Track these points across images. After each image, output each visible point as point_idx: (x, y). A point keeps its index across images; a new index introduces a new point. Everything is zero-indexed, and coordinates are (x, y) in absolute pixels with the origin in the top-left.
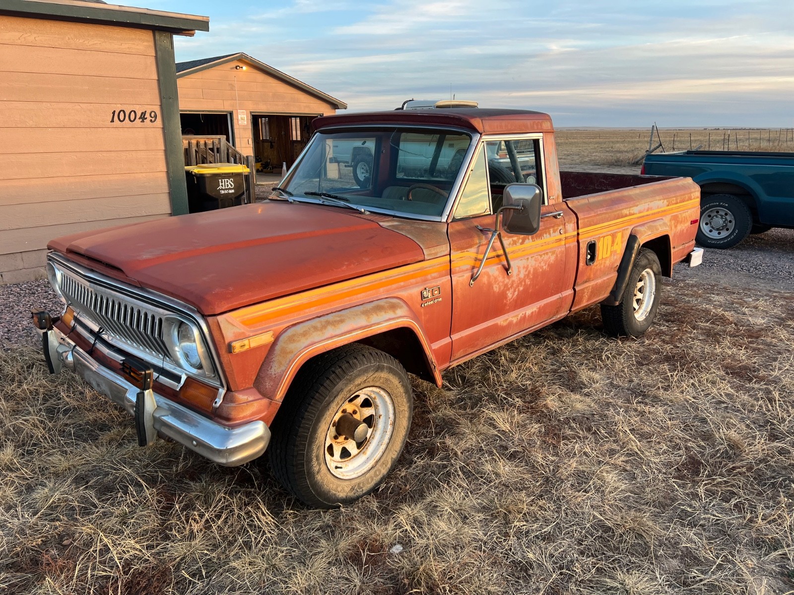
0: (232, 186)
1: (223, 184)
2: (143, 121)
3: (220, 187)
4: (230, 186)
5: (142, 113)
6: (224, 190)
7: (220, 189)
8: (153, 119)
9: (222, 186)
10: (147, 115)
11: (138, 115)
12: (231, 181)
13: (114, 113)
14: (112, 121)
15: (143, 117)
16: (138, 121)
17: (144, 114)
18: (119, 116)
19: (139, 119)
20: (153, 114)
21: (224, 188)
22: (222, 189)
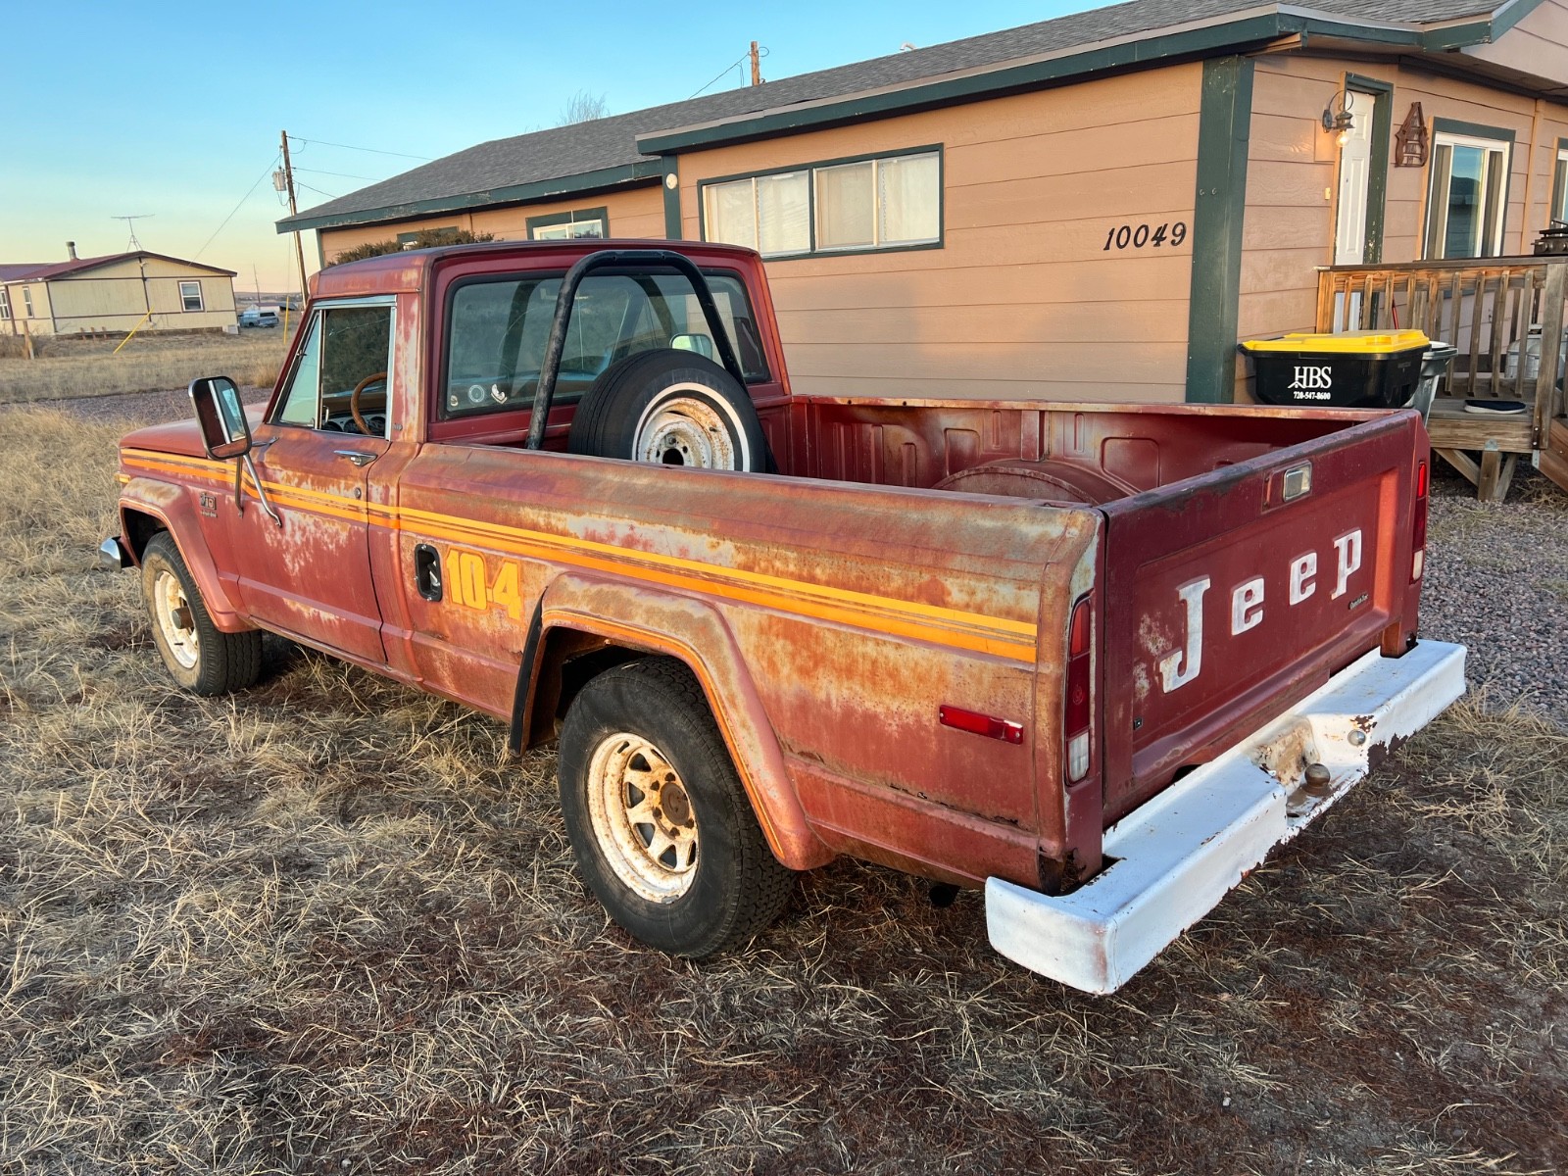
0: (1325, 383)
1: (1305, 377)
2: (1157, 245)
3: (1296, 384)
4: (1320, 383)
5: (1160, 229)
6: (1304, 391)
7: (1294, 389)
8: (1177, 239)
9: (1301, 381)
10: (1168, 233)
11: (1151, 235)
12: (1326, 372)
13: (1111, 234)
14: (1107, 248)
15: (1159, 238)
16: (1149, 243)
17: (1161, 230)
18: (1120, 238)
19: (1153, 239)
20: (1178, 231)
21: (1304, 386)
22: (1300, 389)
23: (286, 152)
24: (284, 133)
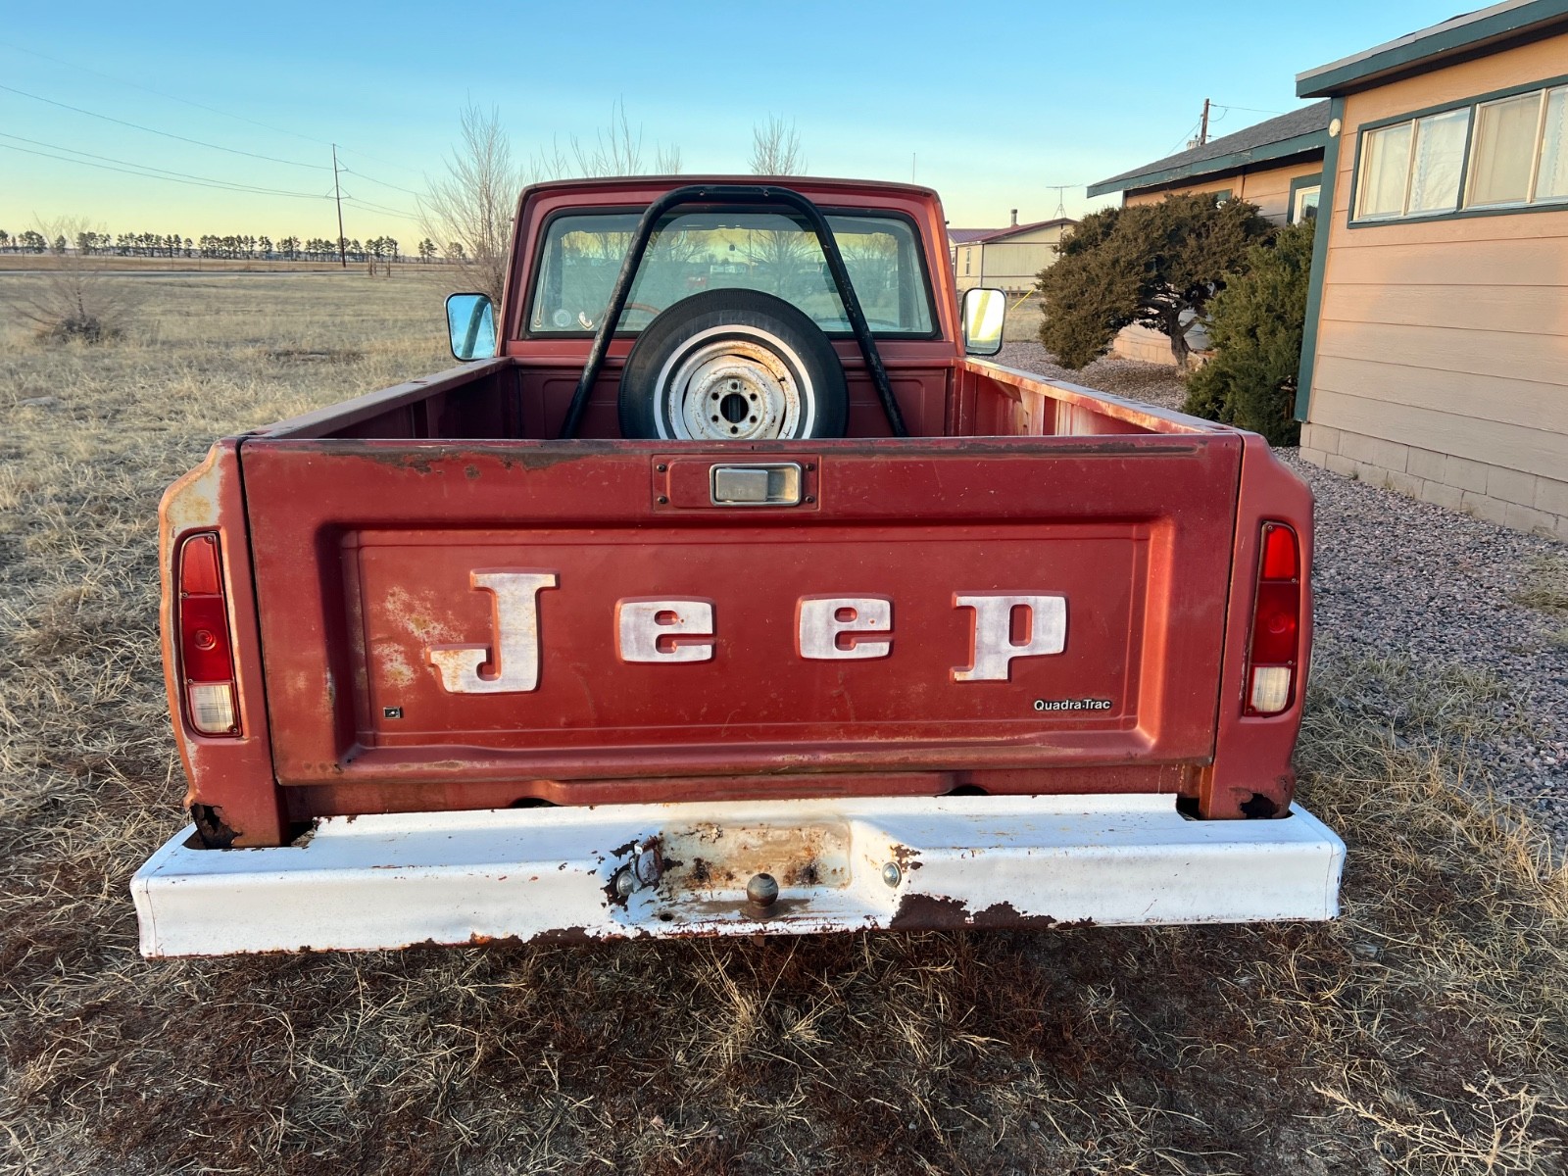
23: (1205, 120)
24: (1208, 101)
